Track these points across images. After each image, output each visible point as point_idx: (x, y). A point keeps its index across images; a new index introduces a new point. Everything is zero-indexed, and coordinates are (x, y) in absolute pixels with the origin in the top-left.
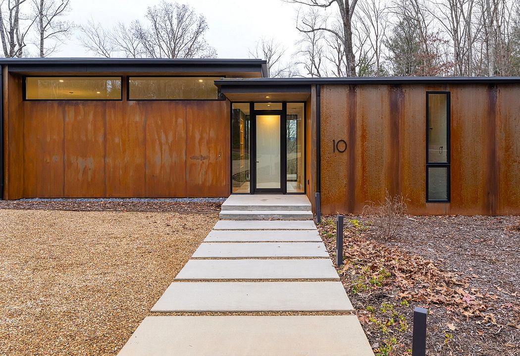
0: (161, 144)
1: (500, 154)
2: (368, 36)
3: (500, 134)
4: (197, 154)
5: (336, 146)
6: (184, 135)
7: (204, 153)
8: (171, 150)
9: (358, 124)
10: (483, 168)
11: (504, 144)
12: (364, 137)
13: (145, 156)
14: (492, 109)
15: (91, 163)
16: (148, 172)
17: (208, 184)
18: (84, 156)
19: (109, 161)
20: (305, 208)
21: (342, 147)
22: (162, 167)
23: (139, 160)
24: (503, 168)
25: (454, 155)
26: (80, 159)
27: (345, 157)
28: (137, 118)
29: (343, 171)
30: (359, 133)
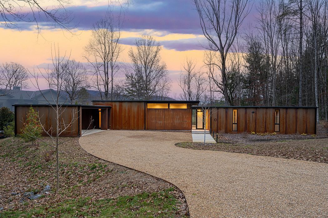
0: (176, 118)
1: (247, 122)
2: (235, 58)
3: (247, 118)
4: (184, 120)
5: (214, 120)
6: (181, 116)
7: (186, 120)
8: (179, 120)
9: (219, 115)
10: (244, 124)
11: (248, 120)
12: (220, 118)
13: (173, 121)
14: (246, 113)
15: (161, 122)
16: (174, 124)
17: (187, 127)
18: (160, 121)
19: (165, 122)
20: (209, 132)
21: (216, 120)
22: (177, 123)
23: (172, 122)
24: (248, 124)
25: (238, 122)
26: (159, 122)
27: (216, 122)
28: (172, 113)
29: (216, 125)
30: (219, 117)
